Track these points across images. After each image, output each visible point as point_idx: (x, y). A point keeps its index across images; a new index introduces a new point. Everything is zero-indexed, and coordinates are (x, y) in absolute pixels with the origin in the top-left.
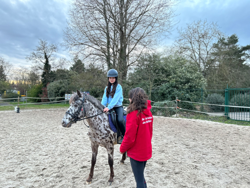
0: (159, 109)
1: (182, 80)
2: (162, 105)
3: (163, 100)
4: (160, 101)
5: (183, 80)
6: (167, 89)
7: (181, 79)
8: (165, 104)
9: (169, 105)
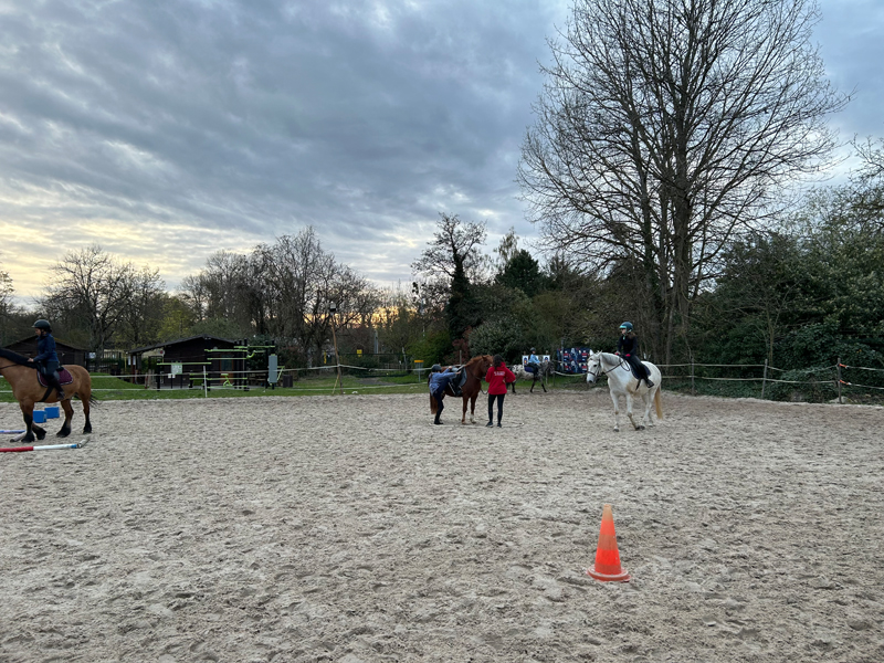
0: (795, 387)
1: (867, 310)
2: (800, 378)
3: (805, 366)
4: (797, 368)
5: (871, 309)
6: (815, 340)
7: (866, 306)
8: (811, 375)
9: (822, 378)
